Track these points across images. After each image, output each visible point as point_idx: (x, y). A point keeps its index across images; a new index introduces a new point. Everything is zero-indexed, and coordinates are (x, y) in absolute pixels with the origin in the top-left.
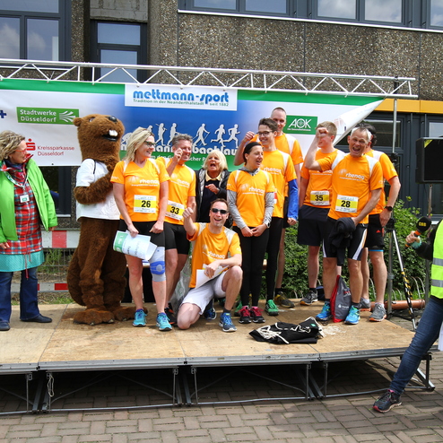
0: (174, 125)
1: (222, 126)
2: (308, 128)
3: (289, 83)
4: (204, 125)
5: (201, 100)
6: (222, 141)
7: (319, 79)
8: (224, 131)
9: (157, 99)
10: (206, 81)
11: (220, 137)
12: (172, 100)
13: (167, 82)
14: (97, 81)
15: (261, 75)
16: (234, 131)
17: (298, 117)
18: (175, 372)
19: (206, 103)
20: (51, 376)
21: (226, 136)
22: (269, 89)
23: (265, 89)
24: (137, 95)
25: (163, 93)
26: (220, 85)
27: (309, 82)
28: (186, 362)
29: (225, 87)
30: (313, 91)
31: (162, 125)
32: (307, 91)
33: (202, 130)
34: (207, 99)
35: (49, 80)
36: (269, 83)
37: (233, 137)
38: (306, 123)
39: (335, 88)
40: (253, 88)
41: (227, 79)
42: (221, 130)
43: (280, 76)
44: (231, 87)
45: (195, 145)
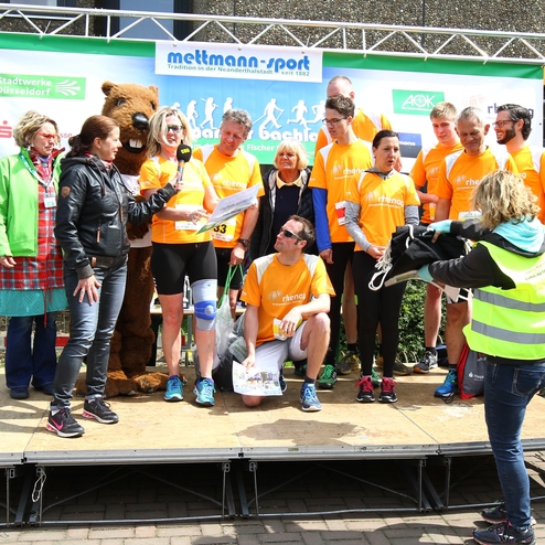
0: (230, 100)
3: (400, 43)
6: (304, 122)
7: (444, 37)
10: (277, 39)
13: (218, 39)
14: (114, 37)
15: (359, 31)
18: (226, 469)
20: (42, 472)
22: (370, 51)
23: (364, 51)
26: (298, 45)
27: (429, 42)
28: (241, 454)
29: (305, 48)
30: (435, 55)
31: (210, 100)
32: (426, 55)
33: (271, 106)
35: (42, 34)
36: (370, 42)
39: (468, 50)
40: (345, 50)
41: (307, 35)
42: (301, 107)
43: (387, 33)
44: (313, 48)
45: (262, 127)
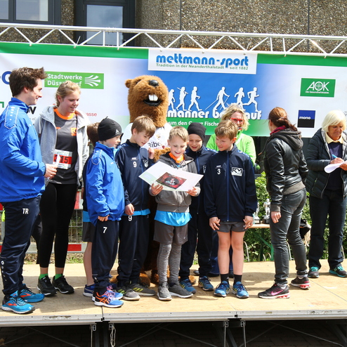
0: (195, 88)
1: (241, 89)
2: (325, 90)
4: (223, 88)
5: (222, 64)
6: (241, 105)
8: (243, 94)
9: (179, 63)
10: (226, 45)
11: (239, 100)
12: (194, 64)
13: (187, 46)
14: (122, 46)
16: (253, 94)
17: (316, 80)
18: (226, 326)
19: (227, 66)
20: (113, 327)
21: (245, 99)
22: (289, 53)
23: (285, 53)
24: (160, 59)
25: (185, 58)
26: (240, 49)
28: (236, 316)
29: (245, 51)
30: (331, 54)
31: (183, 89)
32: (325, 54)
33: (222, 93)
34: (227, 62)
35: (75, 45)
37: (252, 100)
38: (324, 86)
40: (272, 52)
41: (246, 42)
42: (241, 93)
44: (251, 51)
45: (215, 109)
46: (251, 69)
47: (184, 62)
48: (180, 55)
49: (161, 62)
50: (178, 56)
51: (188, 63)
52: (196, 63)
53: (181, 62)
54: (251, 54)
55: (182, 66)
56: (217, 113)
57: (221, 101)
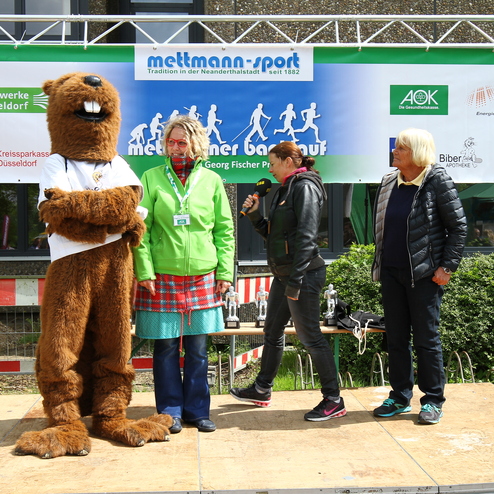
0: (214, 108)
1: (290, 106)
2: (432, 104)
4: (260, 106)
5: (256, 66)
6: (292, 132)
8: (294, 114)
9: (185, 68)
11: (287, 124)
12: (209, 68)
14: (92, 43)
16: (311, 113)
17: (415, 88)
19: (264, 70)
21: (298, 122)
22: (366, 44)
23: (359, 44)
24: (154, 61)
25: (195, 58)
26: (286, 41)
29: (294, 44)
30: (438, 44)
31: (194, 108)
32: (428, 45)
33: (258, 113)
34: (265, 63)
37: (309, 123)
38: (430, 97)
40: (338, 44)
42: (289, 113)
44: (303, 43)
45: (248, 139)
46: (305, 72)
47: (193, 66)
48: (186, 54)
49: (155, 66)
50: (182, 55)
51: (199, 66)
52: (212, 66)
53: (188, 65)
54: (303, 48)
55: (190, 72)
56: (252, 146)
57: (257, 127)
